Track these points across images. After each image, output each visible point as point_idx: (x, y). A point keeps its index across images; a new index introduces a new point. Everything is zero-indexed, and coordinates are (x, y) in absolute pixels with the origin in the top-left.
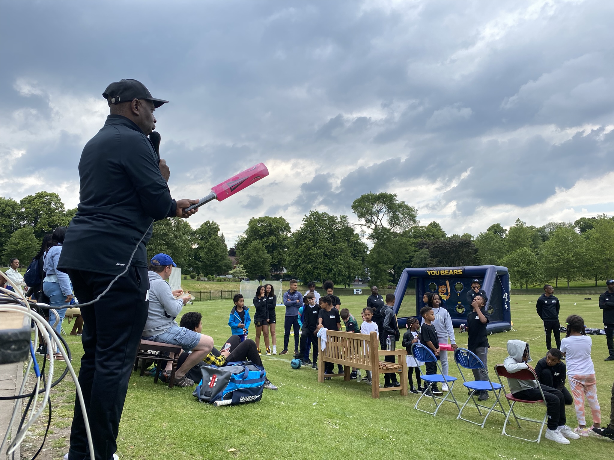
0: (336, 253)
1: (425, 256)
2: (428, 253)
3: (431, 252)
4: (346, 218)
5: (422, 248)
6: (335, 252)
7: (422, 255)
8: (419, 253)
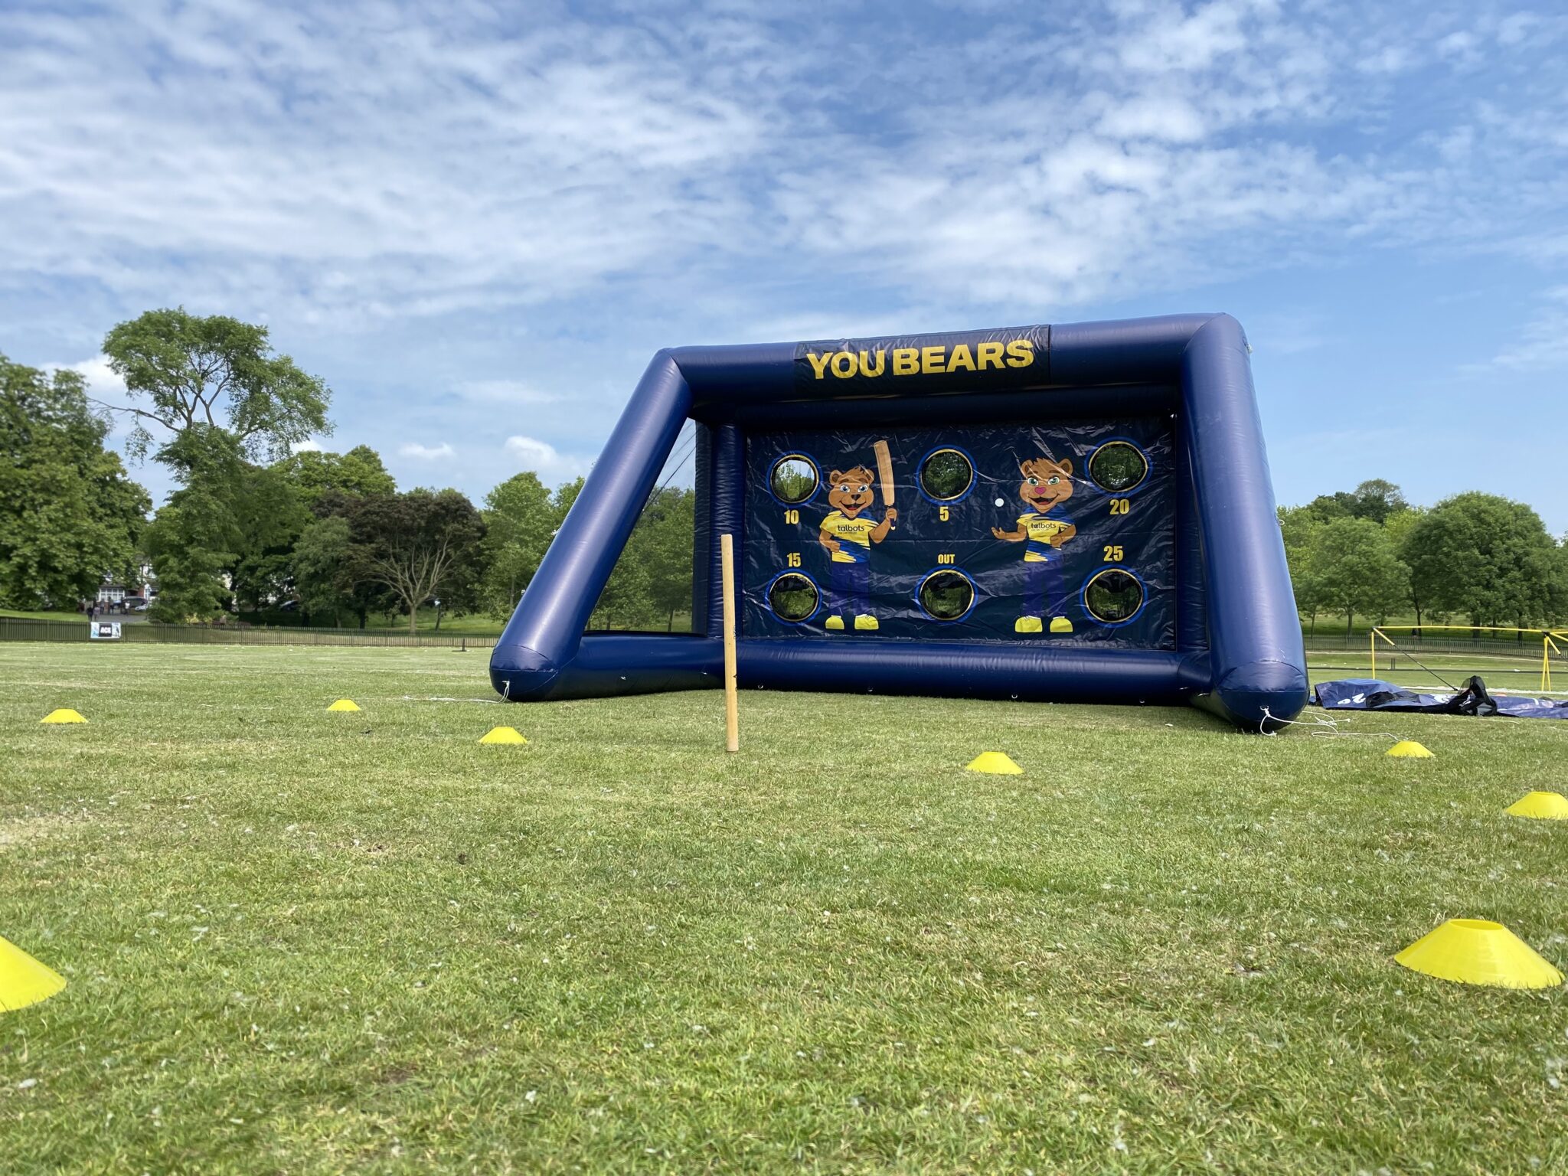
0: (30, 494)
1: (335, 536)
2: (346, 529)
3: (356, 527)
4: (78, 381)
5: (325, 516)
6: (25, 493)
7: (328, 534)
8: (316, 526)
